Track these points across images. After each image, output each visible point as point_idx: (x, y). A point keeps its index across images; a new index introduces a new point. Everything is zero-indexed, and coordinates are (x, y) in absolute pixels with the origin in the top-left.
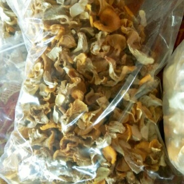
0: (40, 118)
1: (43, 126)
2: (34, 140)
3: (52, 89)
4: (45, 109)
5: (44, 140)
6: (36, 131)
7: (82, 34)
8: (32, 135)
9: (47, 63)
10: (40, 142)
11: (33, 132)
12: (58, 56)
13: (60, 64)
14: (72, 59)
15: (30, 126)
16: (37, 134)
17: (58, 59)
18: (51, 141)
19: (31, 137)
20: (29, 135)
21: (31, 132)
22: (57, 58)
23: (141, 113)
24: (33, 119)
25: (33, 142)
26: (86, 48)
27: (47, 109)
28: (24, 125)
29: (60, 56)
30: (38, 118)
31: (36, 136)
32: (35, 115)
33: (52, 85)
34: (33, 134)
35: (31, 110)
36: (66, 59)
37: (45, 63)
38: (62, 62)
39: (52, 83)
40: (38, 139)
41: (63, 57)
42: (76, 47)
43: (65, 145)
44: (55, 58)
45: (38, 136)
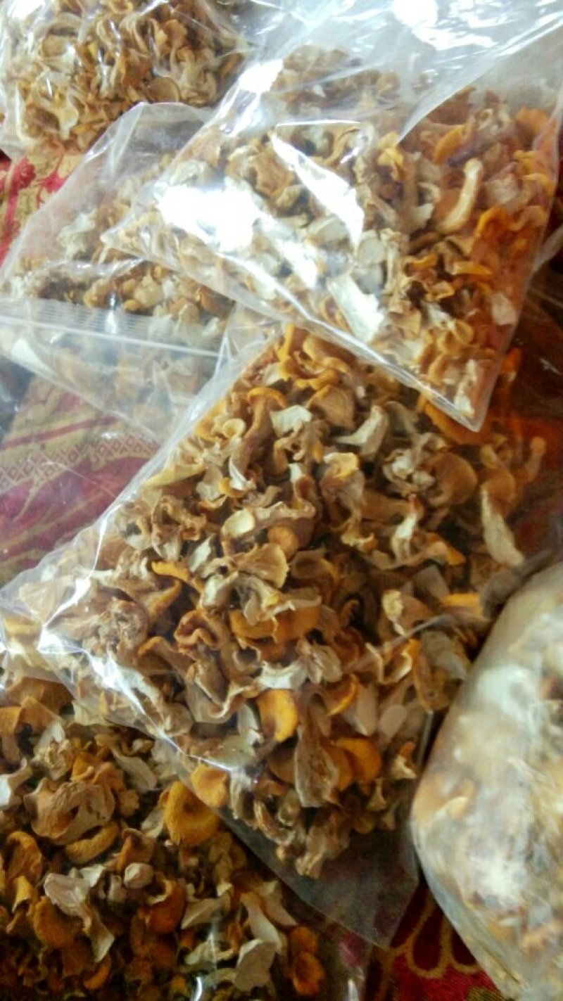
0: (164, 539)
1: (160, 564)
2: (127, 576)
3: (235, 491)
4: (189, 526)
5: (148, 591)
6: (141, 559)
7: (382, 413)
8: (127, 563)
9: (259, 430)
10: (136, 587)
11: (133, 558)
12: (296, 429)
13: (289, 448)
14: (323, 453)
15: (134, 541)
16: (140, 569)
17: (293, 435)
18: (165, 601)
19: (122, 565)
20: (121, 560)
21: (129, 556)
22: (291, 431)
23: (406, 669)
24: (150, 530)
25: (120, 578)
26: (373, 449)
27: (191, 531)
28: (122, 532)
29: (301, 431)
30: (161, 536)
31: (134, 570)
32: (160, 526)
33: (239, 482)
34: (131, 563)
35: (158, 506)
36: (310, 445)
37: (255, 425)
38: (296, 447)
39: (243, 478)
40: (136, 579)
41: (303, 438)
42: (353, 432)
43: (190, 627)
44: (286, 429)
45: (140, 573)
